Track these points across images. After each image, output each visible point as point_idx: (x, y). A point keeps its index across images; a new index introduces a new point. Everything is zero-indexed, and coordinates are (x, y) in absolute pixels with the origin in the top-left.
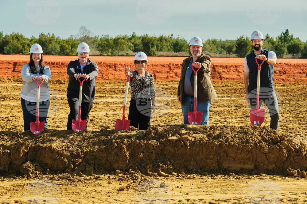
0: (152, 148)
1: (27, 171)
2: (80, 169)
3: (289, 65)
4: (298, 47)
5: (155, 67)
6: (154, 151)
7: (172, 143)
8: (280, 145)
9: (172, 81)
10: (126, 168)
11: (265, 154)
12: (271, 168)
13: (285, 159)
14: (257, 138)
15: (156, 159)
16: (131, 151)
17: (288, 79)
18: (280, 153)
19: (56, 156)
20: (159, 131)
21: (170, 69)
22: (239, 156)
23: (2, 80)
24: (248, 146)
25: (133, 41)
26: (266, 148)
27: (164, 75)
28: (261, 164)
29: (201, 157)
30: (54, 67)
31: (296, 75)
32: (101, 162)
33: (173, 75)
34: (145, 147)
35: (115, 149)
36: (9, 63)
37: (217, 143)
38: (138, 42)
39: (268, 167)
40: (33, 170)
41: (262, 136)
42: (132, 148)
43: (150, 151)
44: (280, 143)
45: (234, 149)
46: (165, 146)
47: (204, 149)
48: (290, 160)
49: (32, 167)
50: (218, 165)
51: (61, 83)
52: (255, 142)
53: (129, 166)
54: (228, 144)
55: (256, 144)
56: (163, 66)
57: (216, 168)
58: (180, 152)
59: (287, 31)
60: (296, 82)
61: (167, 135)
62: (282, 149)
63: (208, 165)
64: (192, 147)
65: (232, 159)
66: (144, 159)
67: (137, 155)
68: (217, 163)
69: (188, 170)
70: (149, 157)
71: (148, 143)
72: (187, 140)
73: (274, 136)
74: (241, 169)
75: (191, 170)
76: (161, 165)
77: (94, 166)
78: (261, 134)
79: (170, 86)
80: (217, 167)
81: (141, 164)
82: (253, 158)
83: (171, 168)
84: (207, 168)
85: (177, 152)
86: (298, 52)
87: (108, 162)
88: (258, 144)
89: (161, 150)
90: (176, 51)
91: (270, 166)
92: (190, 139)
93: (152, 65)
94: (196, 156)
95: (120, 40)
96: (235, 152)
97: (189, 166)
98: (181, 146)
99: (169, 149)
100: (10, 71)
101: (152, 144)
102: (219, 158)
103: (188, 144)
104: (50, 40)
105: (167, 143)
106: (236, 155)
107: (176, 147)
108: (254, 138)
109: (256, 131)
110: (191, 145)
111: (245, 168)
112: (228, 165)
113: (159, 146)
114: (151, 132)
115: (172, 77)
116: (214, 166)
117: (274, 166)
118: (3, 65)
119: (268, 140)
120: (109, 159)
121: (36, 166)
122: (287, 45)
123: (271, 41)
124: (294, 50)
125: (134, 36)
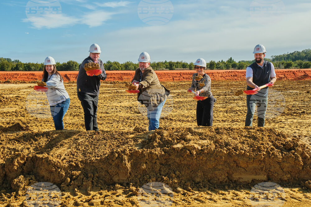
0: (156, 158)
1: (18, 187)
2: (76, 183)
5: (173, 74)
6: (157, 161)
7: (178, 152)
8: (295, 152)
9: (182, 81)
10: (127, 181)
11: (279, 163)
12: (286, 179)
13: (301, 168)
14: (268, 144)
15: (160, 170)
16: (133, 161)
17: (238, 79)
18: (296, 162)
19: (52, 168)
20: (164, 136)
21: (181, 75)
22: (250, 166)
24: (261, 155)
25: (165, 64)
26: (280, 156)
27: (178, 78)
28: (274, 175)
29: (208, 167)
31: (242, 77)
32: (101, 174)
33: (182, 78)
34: (149, 156)
35: (116, 161)
37: (225, 152)
38: (168, 64)
39: (282, 178)
40: (25, 185)
41: (272, 142)
42: (134, 158)
43: (154, 161)
44: (294, 149)
45: (244, 158)
46: (170, 155)
47: (212, 159)
48: (306, 168)
49: (24, 183)
50: (227, 177)
52: (267, 149)
53: (131, 178)
54: (237, 153)
55: (269, 152)
56: (177, 74)
57: (225, 180)
58: (186, 162)
59: (231, 58)
61: (172, 141)
62: (298, 157)
63: (216, 177)
64: (199, 157)
65: (243, 170)
66: (146, 170)
67: (139, 166)
68: (226, 175)
69: (195, 183)
70: (153, 168)
71: (151, 153)
72: (194, 149)
73: (284, 141)
74: (252, 180)
75: (199, 183)
76: (165, 178)
77: (93, 179)
78: (270, 139)
79: (181, 83)
80: (226, 178)
81: (143, 177)
82: (266, 168)
83: (176, 181)
84: (216, 180)
85: (183, 162)
87: (108, 175)
88: (271, 152)
89: (166, 159)
90: (184, 68)
91: (285, 176)
92: (197, 148)
94: (203, 166)
95: (160, 64)
96: (246, 162)
97: (195, 178)
98: (187, 155)
99: (174, 158)
101: (156, 154)
102: (228, 169)
103: (195, 153)
104: (130, 64)
105: (172, 151)
106: (248, 165)
107: (182, 156)
108: (265, 145)
109: (265, 135)
110: (198, 154)
111: (257, 179)
112: (239, 177)
113: (163, 155)
114: (156, 138)
115: (182, 79)
116: (223, 177)
117: (289, 176)
119: (279, 146)
120: (109, 171)
121: (29, 180)
122: (231, 64)
123: (224, 63)
124: (234, 66)
125: (166, 62)
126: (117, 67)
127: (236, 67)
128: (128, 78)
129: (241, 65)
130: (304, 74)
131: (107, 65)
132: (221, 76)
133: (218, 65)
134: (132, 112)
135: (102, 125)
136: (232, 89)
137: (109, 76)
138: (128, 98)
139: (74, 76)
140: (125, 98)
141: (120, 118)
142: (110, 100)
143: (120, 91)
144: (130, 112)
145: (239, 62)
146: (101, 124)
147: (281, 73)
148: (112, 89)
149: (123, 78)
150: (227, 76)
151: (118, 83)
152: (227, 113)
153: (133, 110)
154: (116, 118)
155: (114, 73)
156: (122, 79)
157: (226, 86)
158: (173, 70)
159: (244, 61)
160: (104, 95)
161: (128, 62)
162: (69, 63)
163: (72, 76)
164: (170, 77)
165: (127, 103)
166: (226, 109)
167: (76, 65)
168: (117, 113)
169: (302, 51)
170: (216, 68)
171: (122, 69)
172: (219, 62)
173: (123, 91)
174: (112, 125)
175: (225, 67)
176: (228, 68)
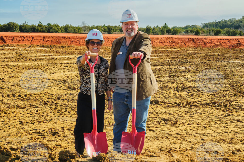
3: (176, 38)
4: (170, 30)
5: (112, 39)
17: (176, 45)
23: (33, 46)
25: (104, 27)
30: (63, 39)
31: (179, 43)
36: (41, 37)
38: (106, 28)
51: (64, 48)
59: (166, 24)
60: (180, 47)
86: (171, 32)
93: (111, 38)
95: (98, 27)
100: (41, 41)
104: (70, 27)
118: (39, 38)
122: (166, 30)
123: (159, 28)
124: (169, 31)
125: (104, 26)
126: (57, 30)
127: (170, 32)
128: (66, 42)
129: (175, 31)
130: (238, 42)
131: (47, 27)
132: (160, 42)
133: (154, 30)
134: (66, 88)
135: (24, 110)
136: (173, 56)
137: (47, 40)
138: (63, 68)
139: (10, 39)
140: (59, 67)
141: (50, 97)
142: (41, 70)
143: (56, 57)
144: (63, 87)
145: (173, 28)
146: (23, 108)
147: (217, 41)
148: (47, 54)
149: (61, 41)
150: (165, 42)
151: (55, 47)
152: (177, 90)
153: (67, 85)
154: (44, 98)
155: (51, 37)
156: (59, 42)
157: (165, 53)
158: (111, 34)
159: (177, 27)
160: (36, 63)
161: (68, 25)
162: (9, 24)
163: (8, 38)
164: (109, 41)
165: (61, 74)
166: (175, 85)
167: (16, 27)
168: (47, 90)
169: (229, 20)
170: (152, 32)
171: (62, 31)
172: (155, 27)
173: (59, 57)
174: (37, 109)
175: (160, 32)
176: (163, 33)
